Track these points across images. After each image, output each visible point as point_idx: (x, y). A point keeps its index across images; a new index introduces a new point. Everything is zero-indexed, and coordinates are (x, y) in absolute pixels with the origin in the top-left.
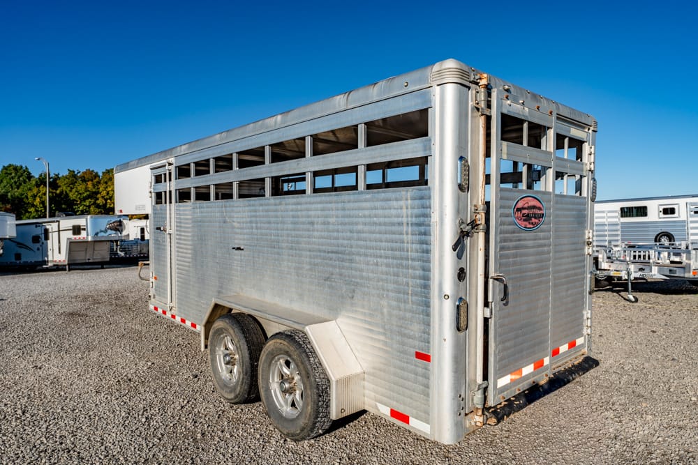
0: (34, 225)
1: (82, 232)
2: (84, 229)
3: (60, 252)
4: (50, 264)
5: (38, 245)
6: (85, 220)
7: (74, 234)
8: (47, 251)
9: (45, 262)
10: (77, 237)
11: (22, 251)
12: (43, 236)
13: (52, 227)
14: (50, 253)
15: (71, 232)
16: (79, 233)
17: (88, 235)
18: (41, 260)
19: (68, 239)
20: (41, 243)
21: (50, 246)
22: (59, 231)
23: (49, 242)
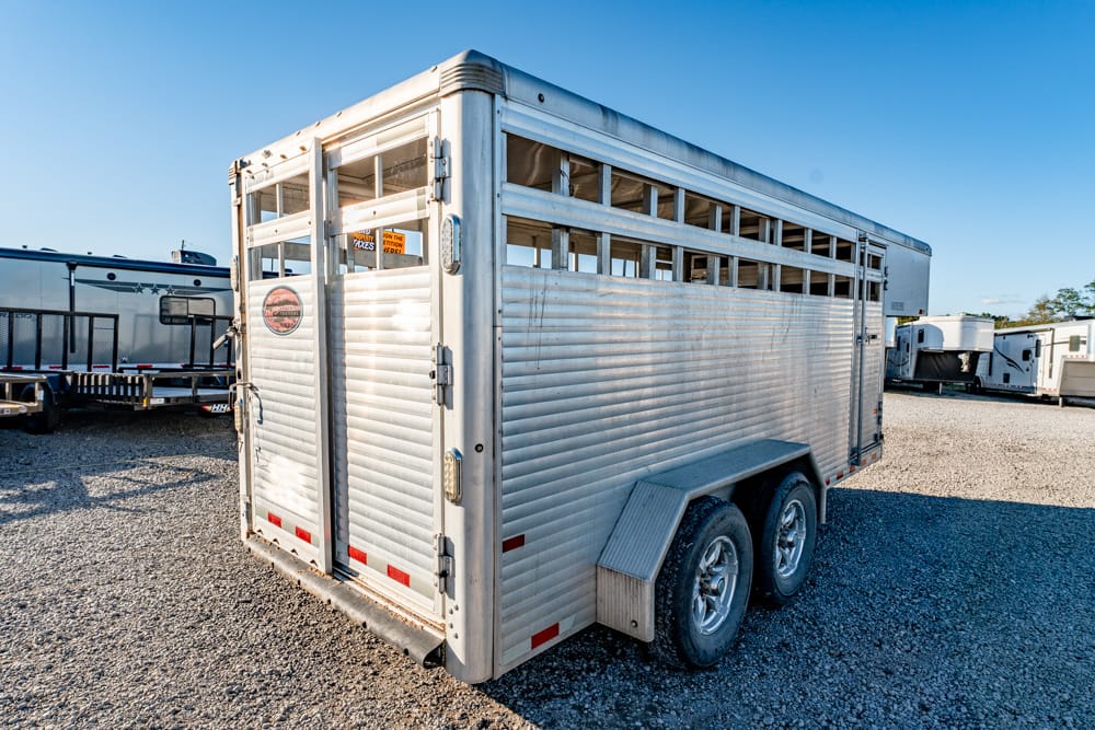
0: (1026, 335)
1: (1082, 346)
2: (1084, 342)
3: (1050, 377)
4: (1039, 393)
5: (1027, 363)
6: (1087, 327)
7: (1071, 349)
8: (1037, 374)
9: (1033, 389)
10: (1074, 354)
11: (1011, 370)
12: (1034, 351)
13: (1045, 338)
14: (1039, 376)
15: (1068, 345)
16: (1077, 349)
17: (1089, 352)
18: (1028, 385)
19: (1064, 356)
20: (1030, 361)
21: (1040, 368)
22: (1053, 344)
23: (1040, 359)
